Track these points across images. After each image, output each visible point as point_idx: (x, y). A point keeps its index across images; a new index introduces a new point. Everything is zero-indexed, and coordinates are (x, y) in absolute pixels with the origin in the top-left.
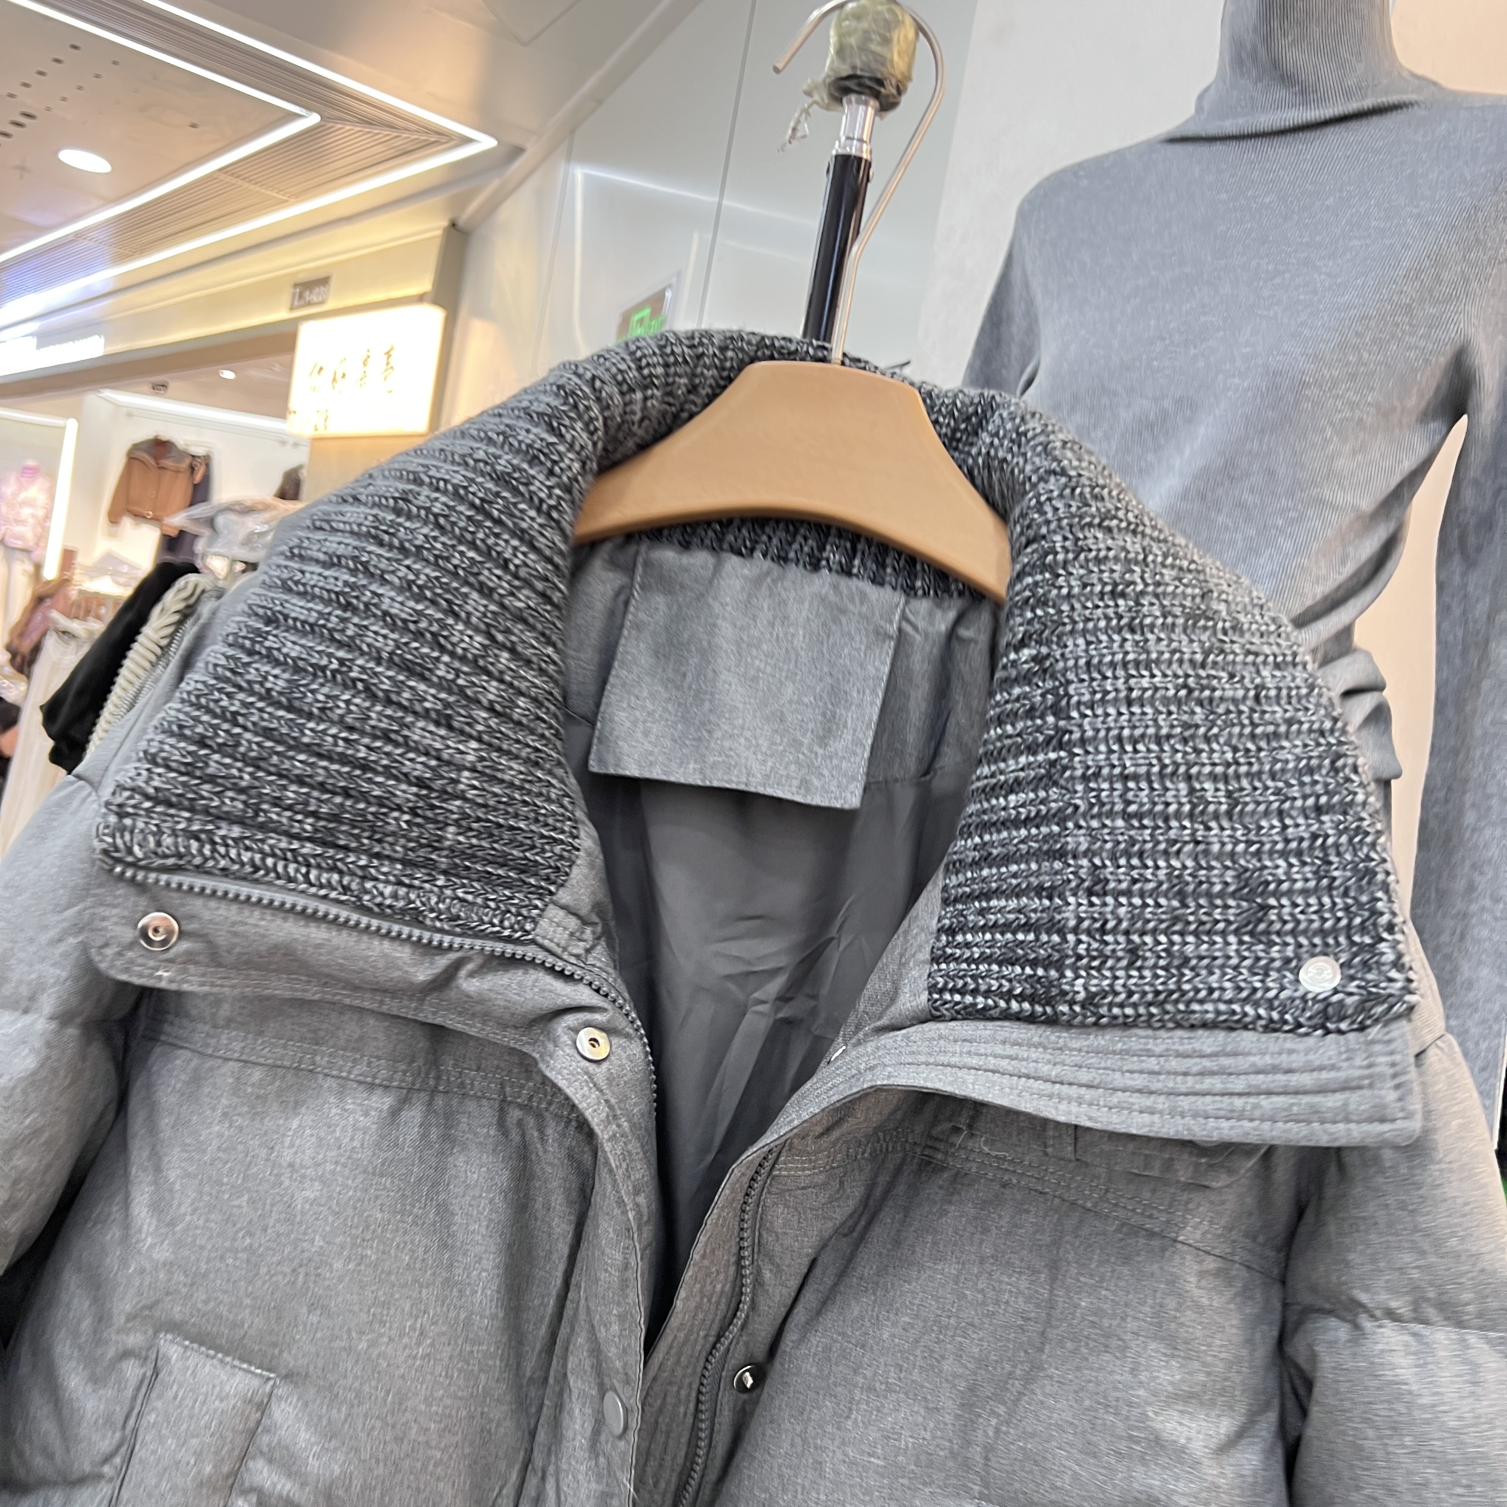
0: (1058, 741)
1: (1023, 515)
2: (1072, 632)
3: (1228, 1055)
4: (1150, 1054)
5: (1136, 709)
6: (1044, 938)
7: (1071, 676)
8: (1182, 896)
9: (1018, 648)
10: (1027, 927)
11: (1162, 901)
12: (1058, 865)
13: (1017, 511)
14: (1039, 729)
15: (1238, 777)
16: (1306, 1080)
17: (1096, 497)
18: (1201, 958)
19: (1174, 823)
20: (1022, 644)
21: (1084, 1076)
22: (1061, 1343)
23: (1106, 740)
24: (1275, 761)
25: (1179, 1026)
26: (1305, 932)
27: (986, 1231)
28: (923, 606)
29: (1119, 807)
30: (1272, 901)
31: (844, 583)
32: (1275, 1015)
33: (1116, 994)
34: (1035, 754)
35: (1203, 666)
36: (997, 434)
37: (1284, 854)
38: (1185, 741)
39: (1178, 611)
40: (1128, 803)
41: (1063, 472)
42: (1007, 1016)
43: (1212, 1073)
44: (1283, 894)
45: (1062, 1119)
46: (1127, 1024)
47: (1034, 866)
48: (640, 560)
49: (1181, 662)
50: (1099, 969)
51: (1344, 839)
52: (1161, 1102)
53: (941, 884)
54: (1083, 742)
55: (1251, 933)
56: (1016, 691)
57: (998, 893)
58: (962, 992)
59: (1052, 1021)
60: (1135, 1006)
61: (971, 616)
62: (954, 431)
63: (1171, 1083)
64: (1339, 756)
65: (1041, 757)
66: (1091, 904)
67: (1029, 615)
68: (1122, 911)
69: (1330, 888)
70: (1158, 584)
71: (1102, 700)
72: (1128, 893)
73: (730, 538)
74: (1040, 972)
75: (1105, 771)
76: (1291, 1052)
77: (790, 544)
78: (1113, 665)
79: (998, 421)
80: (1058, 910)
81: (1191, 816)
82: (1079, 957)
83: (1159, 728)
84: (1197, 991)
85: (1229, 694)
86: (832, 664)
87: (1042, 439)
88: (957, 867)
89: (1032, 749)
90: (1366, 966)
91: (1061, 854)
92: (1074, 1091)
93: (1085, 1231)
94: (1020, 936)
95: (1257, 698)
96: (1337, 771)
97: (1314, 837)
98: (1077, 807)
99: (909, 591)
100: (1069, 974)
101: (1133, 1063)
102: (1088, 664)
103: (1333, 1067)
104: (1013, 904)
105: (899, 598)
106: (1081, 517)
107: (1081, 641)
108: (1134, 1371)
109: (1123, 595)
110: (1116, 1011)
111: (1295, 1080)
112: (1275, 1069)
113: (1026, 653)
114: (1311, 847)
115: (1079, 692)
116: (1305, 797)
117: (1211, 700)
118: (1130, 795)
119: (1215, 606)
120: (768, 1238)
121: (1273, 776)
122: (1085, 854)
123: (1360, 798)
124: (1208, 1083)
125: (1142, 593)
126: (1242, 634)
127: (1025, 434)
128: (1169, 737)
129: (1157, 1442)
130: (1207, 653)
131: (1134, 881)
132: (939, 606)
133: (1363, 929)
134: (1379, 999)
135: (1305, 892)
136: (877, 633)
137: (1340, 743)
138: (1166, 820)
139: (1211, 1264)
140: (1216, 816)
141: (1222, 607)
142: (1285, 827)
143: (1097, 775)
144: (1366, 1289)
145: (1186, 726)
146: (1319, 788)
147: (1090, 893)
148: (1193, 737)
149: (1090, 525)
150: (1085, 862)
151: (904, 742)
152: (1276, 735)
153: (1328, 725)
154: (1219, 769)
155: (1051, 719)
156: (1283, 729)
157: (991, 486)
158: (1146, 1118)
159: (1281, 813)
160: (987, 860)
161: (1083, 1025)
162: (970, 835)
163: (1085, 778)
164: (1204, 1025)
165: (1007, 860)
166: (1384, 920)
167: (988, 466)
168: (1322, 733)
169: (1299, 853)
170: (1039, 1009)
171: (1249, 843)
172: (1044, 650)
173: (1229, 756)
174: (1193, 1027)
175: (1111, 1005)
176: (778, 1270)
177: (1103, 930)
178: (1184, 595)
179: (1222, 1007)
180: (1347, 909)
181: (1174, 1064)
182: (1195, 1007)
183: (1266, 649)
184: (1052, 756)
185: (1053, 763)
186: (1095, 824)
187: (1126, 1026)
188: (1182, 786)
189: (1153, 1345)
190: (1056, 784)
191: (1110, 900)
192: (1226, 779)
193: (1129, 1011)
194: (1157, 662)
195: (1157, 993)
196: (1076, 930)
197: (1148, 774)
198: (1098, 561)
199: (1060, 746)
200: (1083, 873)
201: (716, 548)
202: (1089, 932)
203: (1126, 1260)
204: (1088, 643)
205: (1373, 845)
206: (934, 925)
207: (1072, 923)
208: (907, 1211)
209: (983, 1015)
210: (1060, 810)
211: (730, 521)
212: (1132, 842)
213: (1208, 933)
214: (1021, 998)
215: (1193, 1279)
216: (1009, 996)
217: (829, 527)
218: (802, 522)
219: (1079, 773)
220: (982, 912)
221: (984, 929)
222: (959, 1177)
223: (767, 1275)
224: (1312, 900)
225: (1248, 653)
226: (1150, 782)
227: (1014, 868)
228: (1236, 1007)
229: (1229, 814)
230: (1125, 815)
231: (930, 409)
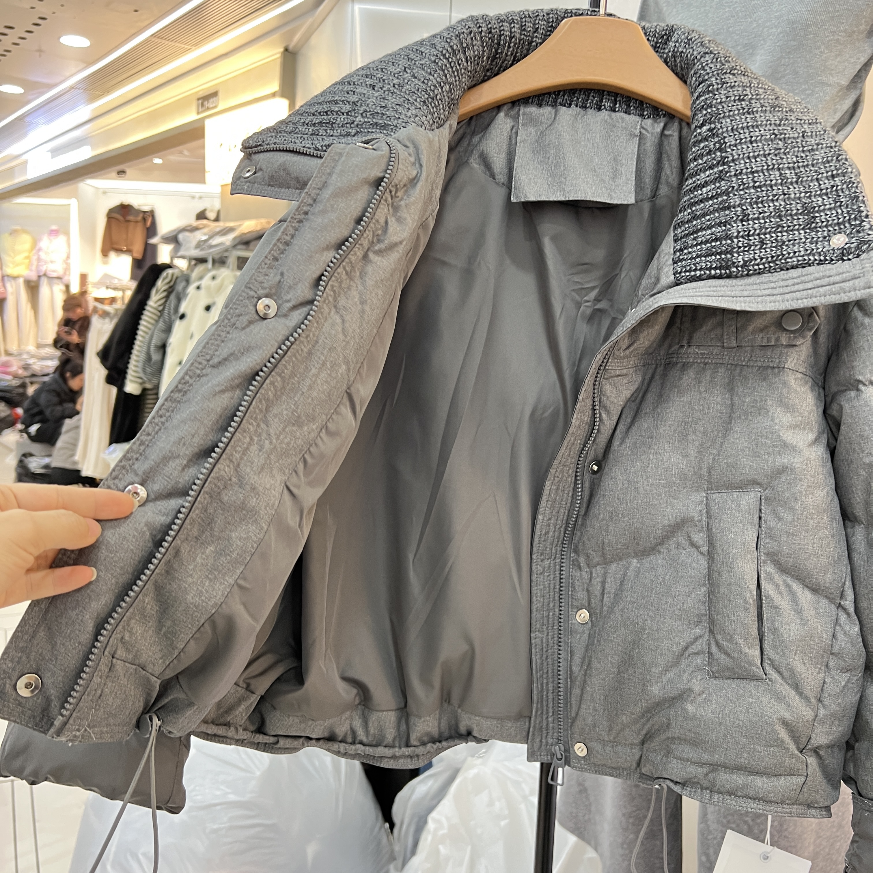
0: (723, 162)
1: (695, 73)
2: (724, 117)
3: (804, 276)
4: (771, 282)
5: (754, 145)
6: (724, 242)
7: (725, 135)
8: (780, 217)
9: (701, 127)
10: (716, 240)
11: (772, 220)
12: (727, 212)
13: (692, 72)
14: (714, 159)
15: (799, 167)
16: (838, 278)
17: (726, 61)
18: (789, 241)
19: (774, 188)
20: (703, 125)
21: (746, 293)
23: (743, 158)
24: (814, 160)
25: (782, 270)
26: (831, 225)
27: (700, 382)
28: (649, 122)
29: (751, 185)
30: (817, 215)
31: (613, 114)
32: (822, 258)
33: (756, 260)
34: (712, 169)
35: (780, 125)
36: (677, 41)
37: (820, 195)
38: (776, 155)
39: (767, 105)
40: (755, 182)
41: (711, 53)
42: (710, 277)
43: (798, 284)
44: (821, 211)
45: (738, 308)
46: (760, 273)
47: (717, 215)
48: (521, 112)
49: (770, 124)
50: (747, 251)
51: (845, 186)
52: (778, 298)
53: (672, 234)
54: (733, 161)
55: (809, 229)
56: (702, 145)
57: (702, 229)
58: (690, 271)
59: (729, 277)
60: (764, 264)
61: (669, 125)
62: (657, 43)
63: (781, 290)
64: (840, 155)
65: (716, 170)
66: (743, 225)
67: (705, 112)
68: (756, 226)
69: (840, 206)
70: (757, 95)
71: (740, 143)
72: (758, 219)
73: (559, 100)
74: (723, 256)
75: (744, 171)
76: (829, 270)
77: (587, 100)
78: (743, 128)
79: (677, 36)
80: (729, 230)
81: (781, 184)
82: (740, 247)
83: (765, 151)
84: (789, 253)
85: (792, 136)
86: (613, 149)
87: (699, 40)
88: (679, 225)
89: (711, 168)
90: (858, 232)
91: (729, 208)
92: (742, 299)
93: (744, 373)
94: (713, 244)
95: (803, 136)
96: (839, 161)
97: (833, 187)
98: (733, 187)
99: (642, 115)
100: (736, 255)
101: (766, 286)
102: (732, 129)
103: (848, 272)
104: (709, 232)
105: (638, 118)
106: (722, 70)
107: (728, 120)
108: (772, 420)
109: (743, 100)
110: (756, 267)
111: (832, 279)
112: (824, 277)
113: (705, 128)
114: (831, 192)
115: (730, 140)
116: (827, 172)
117: (785, 138)
118: (756, 179)
119: (782, 103)
120: (604, 399)
121: (813, 165)
122: (738, 206)
123: (850, 170)
124: (796, 288)
125: (751, 99)
126: (794, 112)
127: (691, 39)
128: (769, 154)
129: (785, 445)
130: (781, 120)
131: (760, 213)
132: (655, 121)
133: (855, 219)
134: (865, 243)
135: (830, 209)
136: (631, 135)
137: (839, 150)
138: (771, 187)
139: (799, 376)
140: (792, 183)
141: (784, 103)
142: (820, 185)
143: (741, 173)
144: (862, 374)
145: (776, 149)
146: (833, 168)
147: (742, 221)
148: (779, 153)
149: (726, 73)
150: (739, 209)
151: (645, 183)
152: (813, 150)
153: (833, 144)
154: (791, 165)
155: (718, 154)
156: (815, 147)
157: (676, 66)
158: (773, 304)
159: (817, 179)
160: (695, 218)
161: (742, 276)
162: (685, 210)
163: (735, 175)
164: (793, 268)
165: (704, 215)
166: (864, 214)
167: (674, 56)
168: (831, 147)
169: (827, 194)
170: (723, 272)
171: (806, 193)
172: (713, 126)
173: (795, 159)
174: (788, 269)
175: (753, 265)
176: (608, 413)
177: (748, 235)
178: (768, 99)
179: (800, 258)
180: (848, 212)
181: (782, 283)
182: (789, 260)
183: (805, 118)
184: (721, 168)
185: (721, 171)
186: (742, 193)
187: (759, 273)
188: (777, 173)
190: (723, 180)
191: (751, 222)
192: (794, 168)
193: (761, 267)
194: (761, 125)
195: (773, 257)
196: (737, 237)
197: (762, 170)
198: (732, 87)
199: (724, 164)
200: (738, 213)
201: (554, 105)
202: (742, 237)
203: (764, 380)
204: (732, 121)
205: (857, 187)
206: (672, 251)
207: (735, 234)
209: (700, 279)
210: (726, 190)
211: (559, 92)
212: (759, 197)
213: (792, 231)
214: (716, 268)
215: (793, 381)
216: (710, 269)
217: (604, 91)
218: (591, 90)
219: (733, 173)
220: (695, 239)
221: (696, 245)
222: (685, 365)
223: (604, 415)
224: (834, 212)
225: (798, 119)
226: (763, 173)
227: (708, 217)
228: (806, 258)
229: (797, 182)
230: (754, 187)
231: (645, 34)
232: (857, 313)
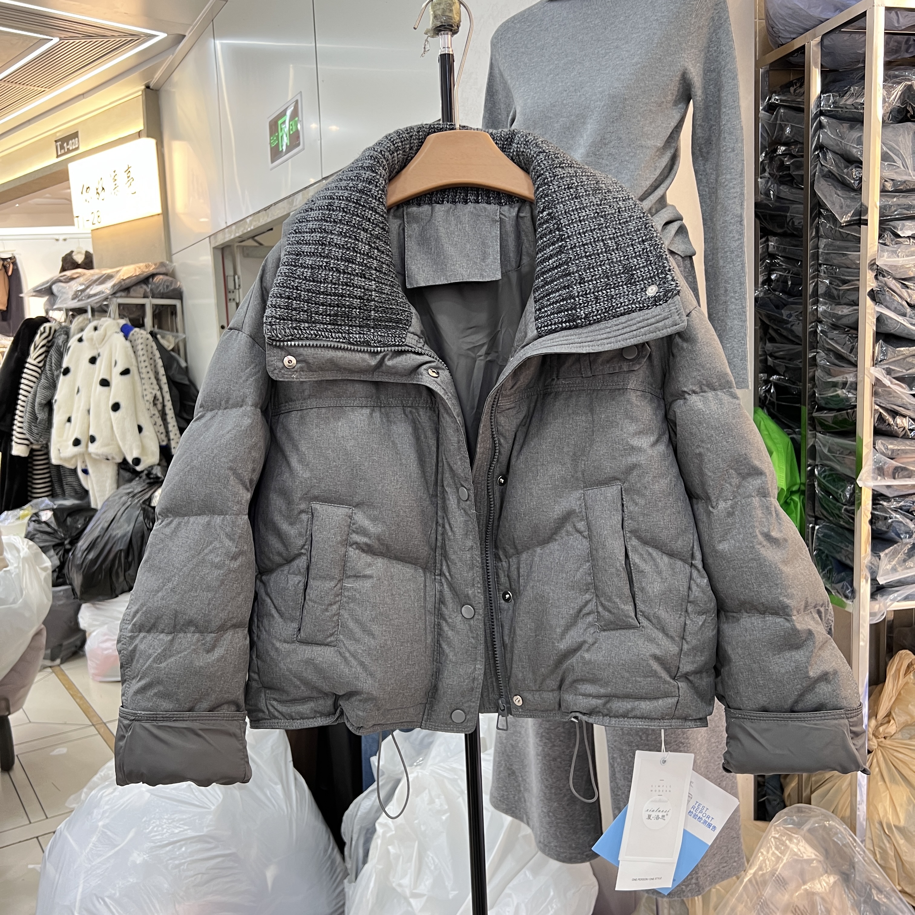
0: (561, 239)
1: (534, 169)
2: (558, 203)
3: (629, 321)
4: (607, 328)
5: (583, 223)
6: (569, 301)
7: (561, 217)
8: (607, 277)
9: (542, 213)
10: (563, 300)
11: (602, 280)
12: (568, 278)
13: (532, 168)
14: (554, 237)
15: (617, 237)
16: (653, 320)
17: (556, 158)
18: (617, 295)
19: (601, 255)
20: (543, 211)
21: (589, 339)
22: (598, 430)
23: (576, 235)
24: (628, 229)
25: (614, 317)
26: (645, 279)
27: (568, 406)
28: (506, 208)
29: (583, 255)
30: (635, 272)
31: (477, 205)
32: (641, 305)
33: (594, 312)
34: (554, 245)
35: (601, 205)
36: (518, 143)
37: (635, 257)
38: (599, 229)
39: (589, 189)
40: (586, 252)
41: (544, 152)
42: (563, 329)
43: (626, 327)
44: (637, 269)
45: (584, 352)
46: (599, 322)
47: (561, 280)
48: (405, 213)
49: (594, 205)
50: (587, 306)
51: (652, 248)
52: (613, 340)
53: (533, 297)
54: (569, 237)
55: (630, 284)
56: (545, 226)
57: (552, 292)
58: (547, 326)
59: (576, 327)
60: (600, 314)
61: (522, 208)
62: (503, 145)
63: (615, 334)
64: (647, 224)
65: (557, 245)
66: (581, 287)
67: (543, 200)
68: (591, 286)
69: (651, 263)
70: (582, 182)
71: (572, 222)
72: (591, 281)
73: (434, 198)
74: (570, 312)
75: (577, 244)
76: (647, 314)
77: (456, 196)
78: (573, 211)
79: (518, 139)
80: (571, 291)
81: (606, 252)
82: (581, 304)
83: (591, 227)
84: (617, 304)
85: (610, 212)
86: (481, 235)
87: (534, 142)
88: (537, 290)
89: (553, 244)
90: (664, 283)
91: (569, 274)
92: (587, 344)
93: (599, 396)
94: (562, 303)
95: (619, 212)
96: (647, 228)
97: (643, 249)
98: (571, 258)
99: (500, 204)
100: (578, 310)
101: (603, 331)
102: (565, 212)
103: (660, 314)
104: (557, 294)
105: (497, 207)
106: (553, 165)
107: (561, 205)
108: (622, 430)
109: (572, 188)
110: (595, 318)
111: (650, 321)
112: (644, 320)
113: (545, 213)
114: (643, 253)
115: (564, 221)
116: (638, 238)
117: (605, 215)
118: (586, 250)
119: (601, 185)
120: (500, 428)
121: (628, 234)
122: (576, 272)
123: (655, 235)
124: (625, 330)
125: (577, 186)
126: (611, 192)
127: (528, 141)
128: (594, 229)
129: (633, 448)
130: (601, 201)
131: (593, 276)
132: (511, 207)
133: (662, 273)
134: (669, 291)
135: (643, 267)
136: (493, 221)
137: (646, 220)
138: (598, 255)
139: (639, 393)
140: (613, 250)
141: (603, 185)
142: (634, 249)
143: (575, 246)
144: (686, 386)
145: (599, 225)
146: (642, 235)
147: (580, 283)
148: (602, 227)
149: (556, 167)
150: (577, 274)
151: (509, 257)
152: (627, 221)
153: (642, 215)
154: (611, 236)
155: (557, 233)
156: (628, 219)
157: (520, 162)
158: (609, 345)
159: (632, 245)
160: (547, 283)
161: (586, 325)
162: (539, 278)
163: (571, 248)
164: (622, 315)
165: (552, 281)
166: (667, 269)
167: (518, 155)
168: (641, 218)
169: (640, 256)
170: (571, 324)
171: (624, 256)
172: (551, 211)
173: (614, 231)
174: (618, 316)
175: (593, 316)
176: (505, 438)
177: (586, 294)
178: (591, 184)
179: (626, 307)
180: (656, 269)
181: (615, 328)
182: (618, 310)
183: (619, 196)
184: (560, 244)
185: (561, 246)
186: (577, 262)
187: (598, 322)
188: (601, 243)
189: (626, 421)
190: (563, 252)
191: (586, 284)
192: (614, 238)
193: (599, 317)
194: (586, 207)
195: (606, 309)
196: (578, 296)
197: (590, 242)
198: (562, 178)
199: (562, 240)
200: (577, 278)
201: (430, 203)
202: (582, 296)
203: (613, 399)
204: (564, 205)
205: (661, 248)
206: (534, 310)
207: (576, 294)
208: (542, 410)
209: (555, 331)
210: (566, 260)
211: (433, 193)
212: (590, 264)
213: (617, 287)
214: (565, 322)
215: (634, 398)
216: (562, 323)
217: (468, 188)
218: (458, 188)
219: (569, 247)
220: (548, 300)
221: (550, 305)
222: (557, 394)
223: (502, 441)
224: (646, 269)
225: (614, 198)
226: (591, 244)
227: (555, 283)
228: (630, 306)
229: (617, 249)
230: (586, 257)
231: (493, 139)
232: (678, 340)
